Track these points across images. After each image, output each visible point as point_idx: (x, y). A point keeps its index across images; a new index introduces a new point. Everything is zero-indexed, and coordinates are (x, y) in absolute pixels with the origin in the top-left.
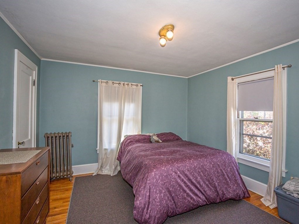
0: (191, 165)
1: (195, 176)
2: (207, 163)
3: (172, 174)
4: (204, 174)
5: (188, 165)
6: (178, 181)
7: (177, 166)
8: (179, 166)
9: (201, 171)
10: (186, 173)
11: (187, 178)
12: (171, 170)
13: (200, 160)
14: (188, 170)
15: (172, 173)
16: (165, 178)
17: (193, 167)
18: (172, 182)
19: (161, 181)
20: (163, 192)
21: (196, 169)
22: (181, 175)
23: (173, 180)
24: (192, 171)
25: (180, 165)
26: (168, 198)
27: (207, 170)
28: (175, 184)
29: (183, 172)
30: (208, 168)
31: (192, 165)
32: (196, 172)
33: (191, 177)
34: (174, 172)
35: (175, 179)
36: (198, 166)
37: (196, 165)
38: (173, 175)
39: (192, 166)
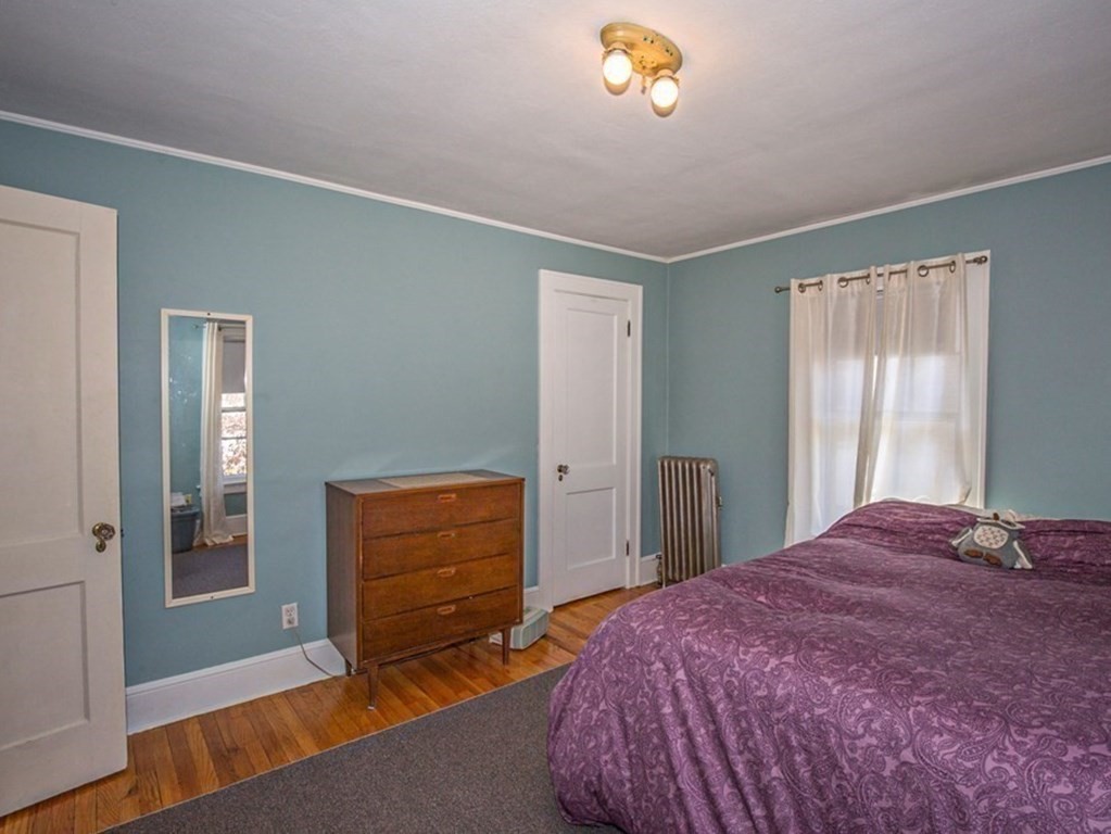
0: (756, 677)
1: (750, 744)
2: (867, 728)
3: (652, 664)
4: (814, 774)
5: (737, 669)
6: (663, 705)
7: (686, 646)
8: (696, 650)
9: (806, 750)
10: (713, 698)
11: (712, 727)
12: (654, 647)
13: (826, 688)
14: (729, 696)
15: (653, 659)
16: (625, 660)
17: (759, 693)
18: (642, 697)
19: (611, 664)
20: (601, 708)
21: (776, 715)
22: (685, 693)
23: (647, 689)
24: (745, 712)
25: (705, 648)
26: (611, 741)
27: (841, 768)
28: (648, 712)
29: (700, 687)
30: (851, 761)
31: (756, 683)
32: (768, 727)
33: (734, 738)
34: (662, 658)
35: (655, 689)
36: (791, 708)
37: (780, 692)
38: (654, 668)
39: (758, 688)
